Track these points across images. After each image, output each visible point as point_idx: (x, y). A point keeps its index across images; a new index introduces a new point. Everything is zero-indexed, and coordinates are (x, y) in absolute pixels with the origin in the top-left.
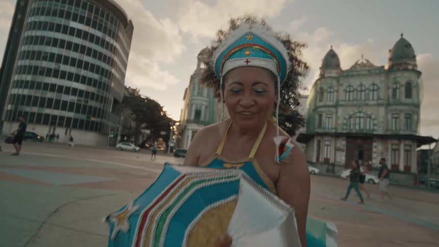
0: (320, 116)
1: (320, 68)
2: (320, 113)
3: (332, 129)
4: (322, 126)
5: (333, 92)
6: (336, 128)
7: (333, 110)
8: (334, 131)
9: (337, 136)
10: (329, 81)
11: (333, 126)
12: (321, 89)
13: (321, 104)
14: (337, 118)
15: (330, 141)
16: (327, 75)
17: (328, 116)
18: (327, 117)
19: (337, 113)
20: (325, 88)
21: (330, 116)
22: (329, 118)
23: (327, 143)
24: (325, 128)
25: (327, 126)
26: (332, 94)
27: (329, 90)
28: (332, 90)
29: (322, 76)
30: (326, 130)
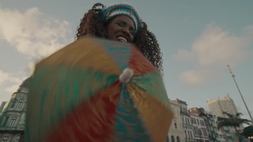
0: (8, 118)
1: (20, 86)
2: (7, 116)
3: (13, 128)
4: (6, 125)
5: (22, 103)
6: (16, 128)
7: (19, 114)
8: (14, 129)
9: (15, 133)
10: (22, 95)
11: (15, 126)
12: (15, 99)
13: (11, 109)
14: (20, 120)
15: (8, 137)
16: (22, 91)
17: (14, 118)
18: (12, 119)
19: (20, 116)
20: (18, 99)
21: (15, 118)
22: (14, 119)
23: (5, 138)
24: (8, 127)
25: (10, 126)
26: (21, 104)
27: (20, 101)
28: (23, 101)
29: (19, 91)
30: (8, 129)
